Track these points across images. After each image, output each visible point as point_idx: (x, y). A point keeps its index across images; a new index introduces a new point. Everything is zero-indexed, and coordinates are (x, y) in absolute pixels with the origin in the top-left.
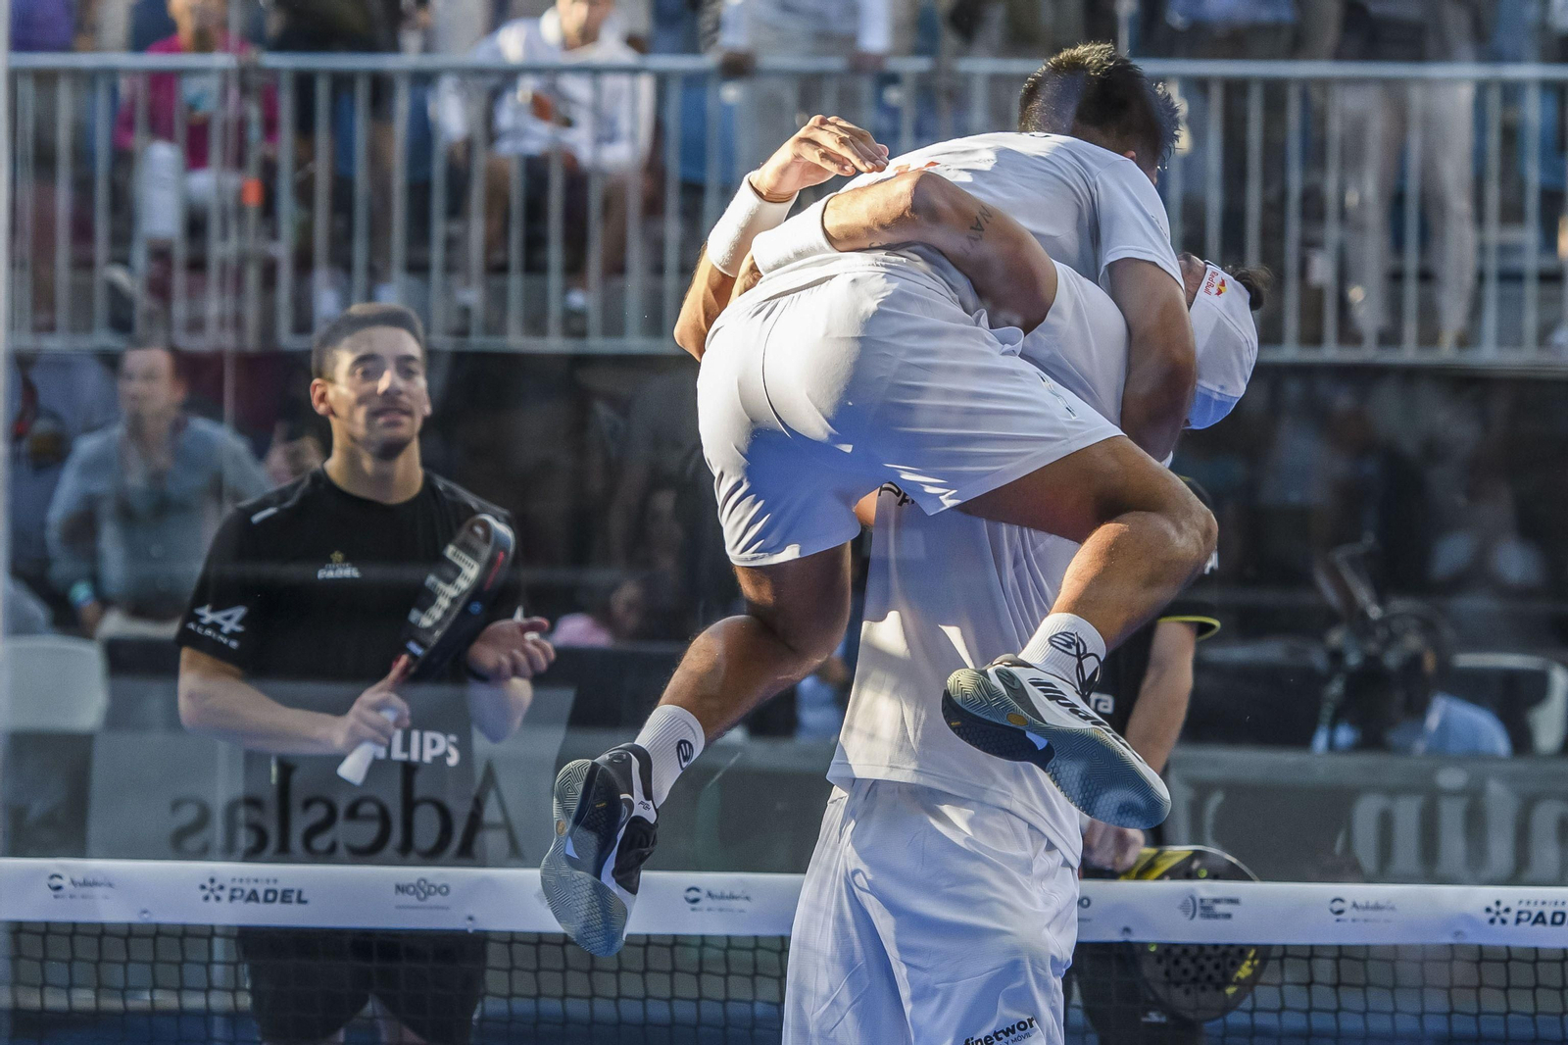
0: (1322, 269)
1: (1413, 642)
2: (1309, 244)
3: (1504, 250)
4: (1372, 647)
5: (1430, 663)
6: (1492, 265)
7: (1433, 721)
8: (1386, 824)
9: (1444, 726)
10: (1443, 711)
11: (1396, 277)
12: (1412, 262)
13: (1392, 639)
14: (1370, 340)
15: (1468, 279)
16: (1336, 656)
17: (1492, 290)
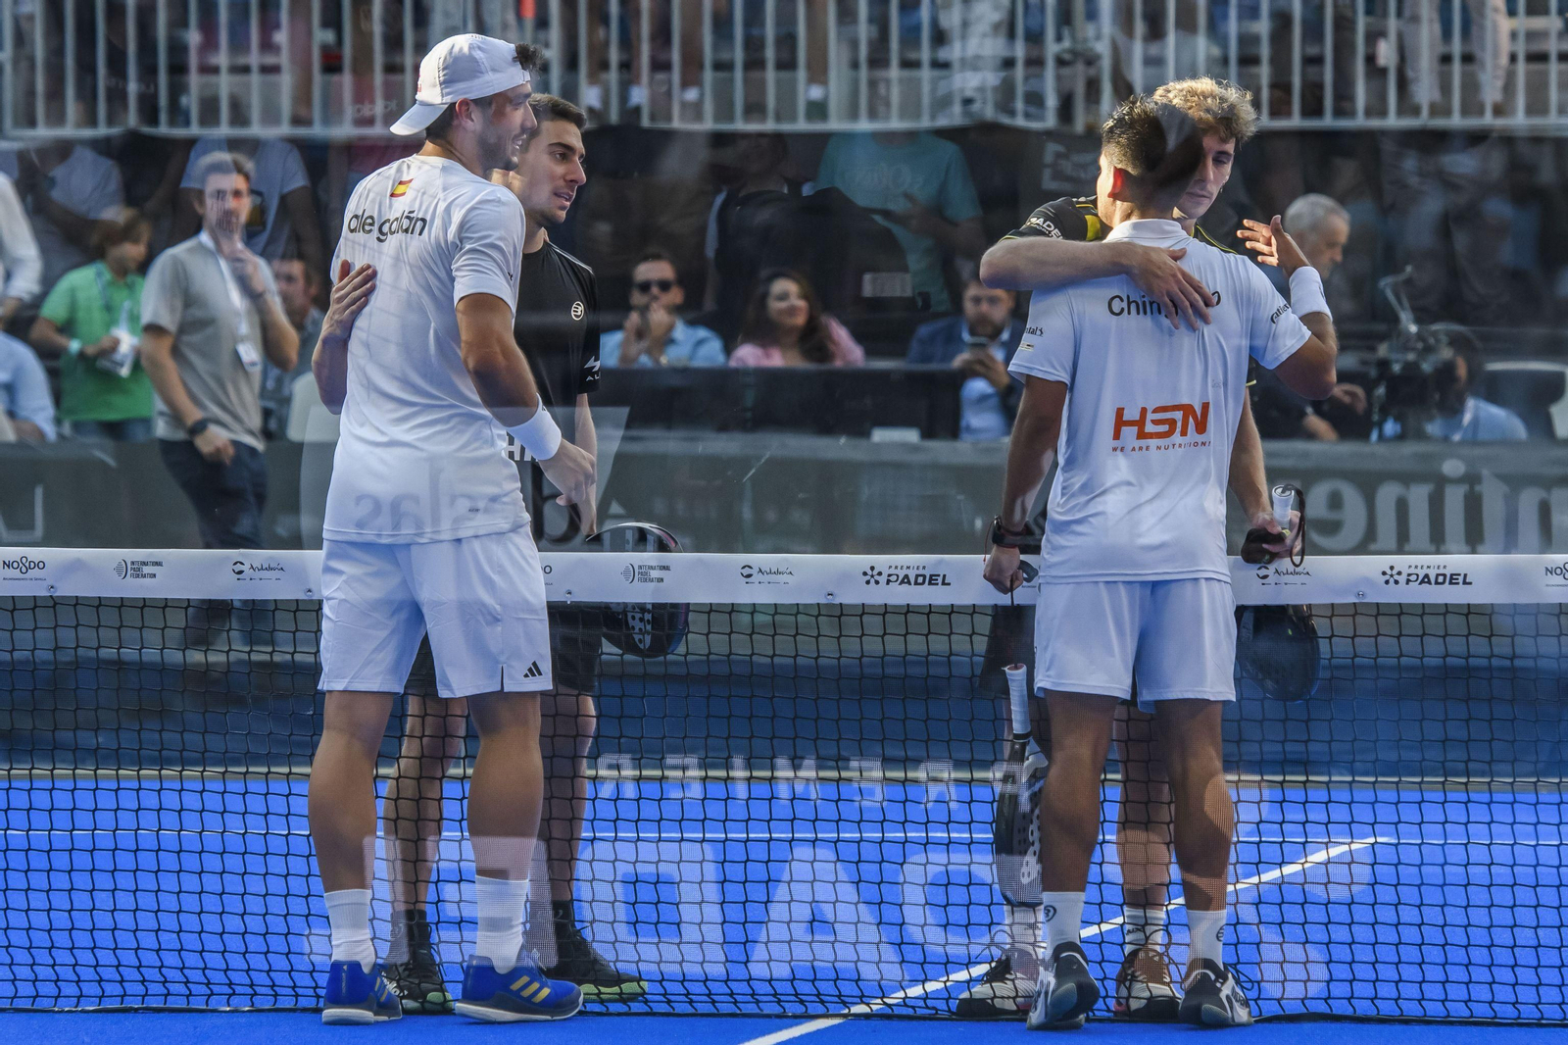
0: (1386, 52)
1: (1446, 353)
2: (1374, 36)
3: (1531, 36)
4: (1411, 357)
5: (1462, 370)
6: (1521, 50)
7: (1467, 418)
8: (1402, 508)
9: (1475, 421)
10: (1474, 409)
11: (1446, 59)
12: (1457, 47)
13: (1428, 350)
14: (1425, 112)
15: (1504, 60)
16: (1384, 364)
17: (1521, 67)
